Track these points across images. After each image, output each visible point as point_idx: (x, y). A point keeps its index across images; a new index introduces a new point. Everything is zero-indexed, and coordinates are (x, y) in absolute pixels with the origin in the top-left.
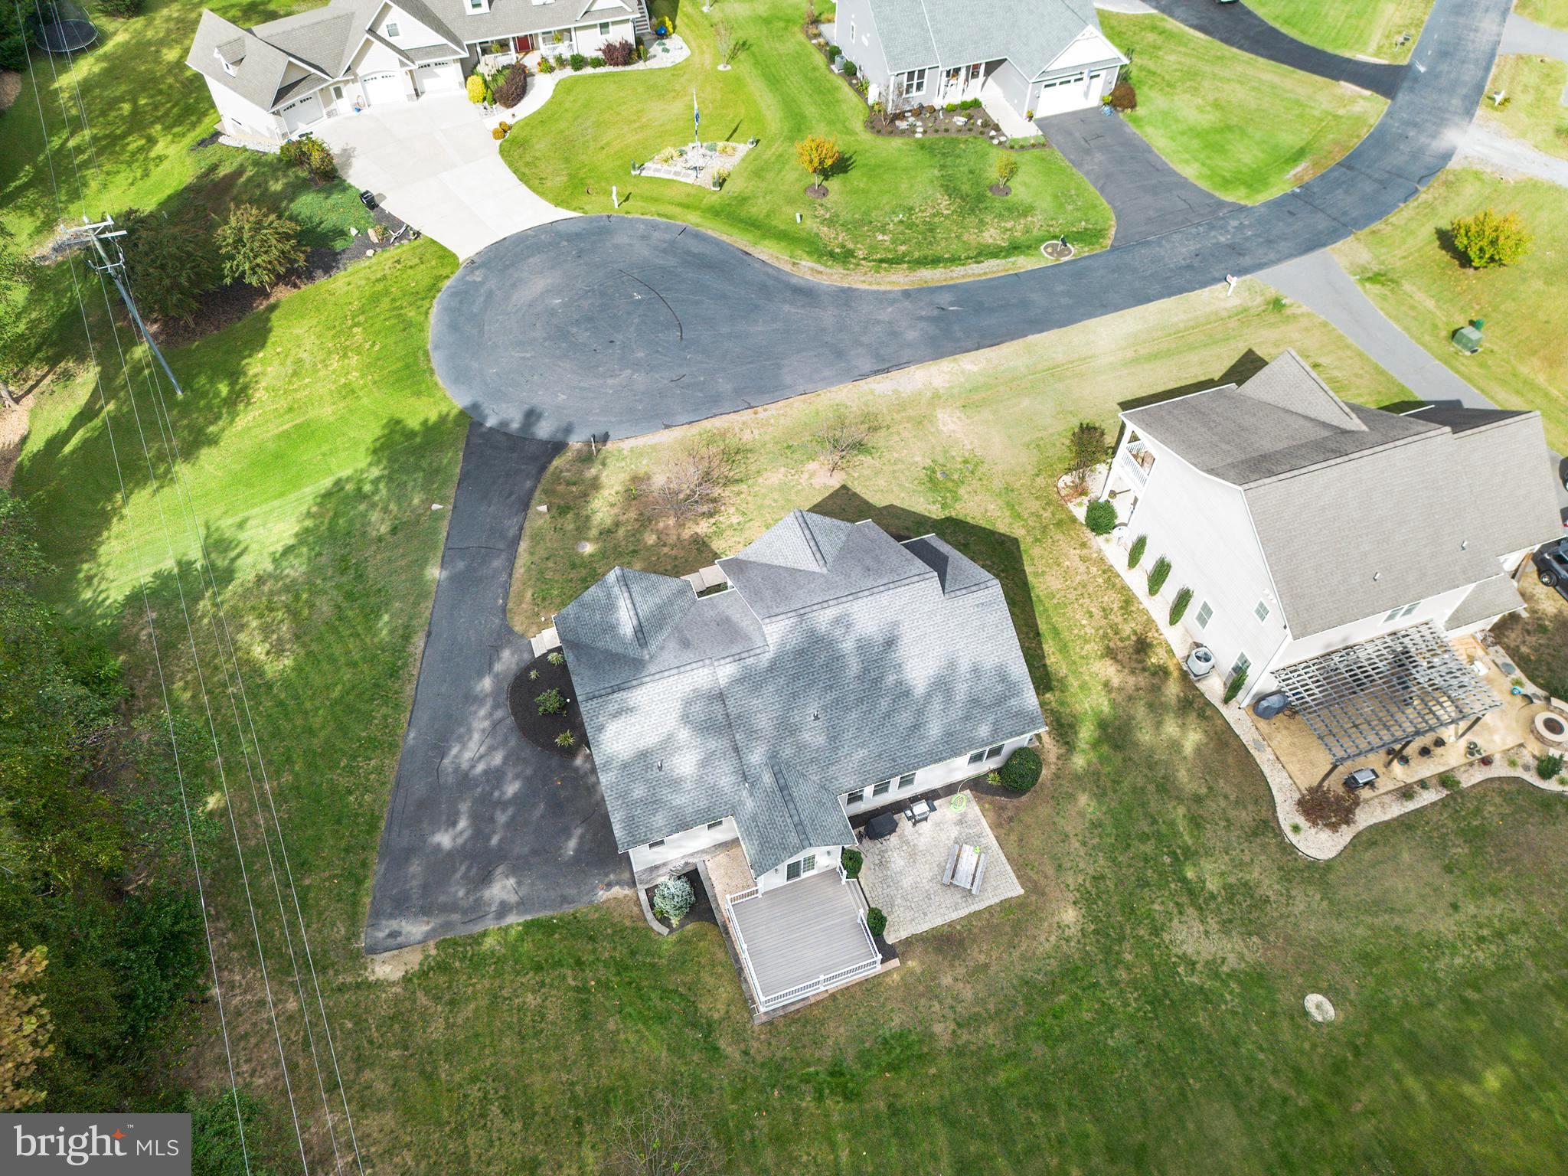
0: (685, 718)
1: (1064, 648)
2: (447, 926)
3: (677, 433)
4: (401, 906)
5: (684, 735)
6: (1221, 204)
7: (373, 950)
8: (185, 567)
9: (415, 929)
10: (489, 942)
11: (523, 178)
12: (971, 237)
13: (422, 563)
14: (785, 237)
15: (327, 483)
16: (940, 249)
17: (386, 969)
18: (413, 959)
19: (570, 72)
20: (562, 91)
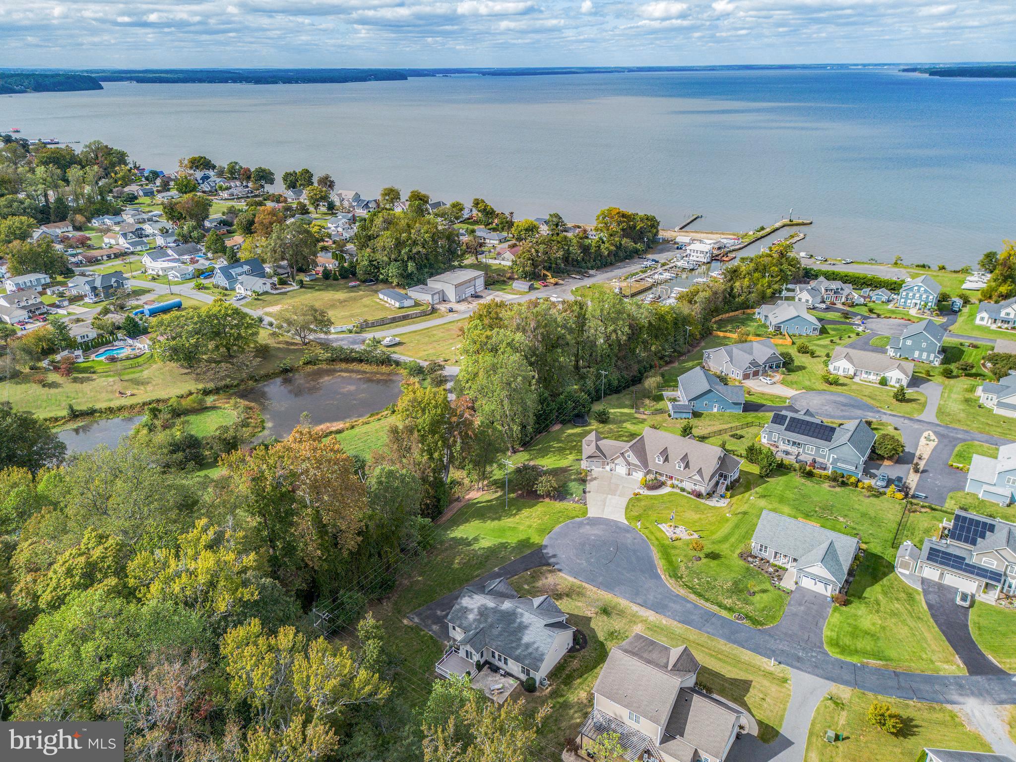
0: (479, 608)
1: (581, 684)
2: (421, 624)
3: (575, 580)
4: (419, 615)
5: (476, 610)
6: (821, 647)
7: (408, 617)
8: (467, 538)
9: (416, 620)
10: (422, 633)
11: (627, 508)
12: (720, 598)
13: (496, 566)
15: (504, 541)
16: (707, 595)
17: (405, 622)
18: (411, 624)
19: (679, 491)
20: (670, 494)
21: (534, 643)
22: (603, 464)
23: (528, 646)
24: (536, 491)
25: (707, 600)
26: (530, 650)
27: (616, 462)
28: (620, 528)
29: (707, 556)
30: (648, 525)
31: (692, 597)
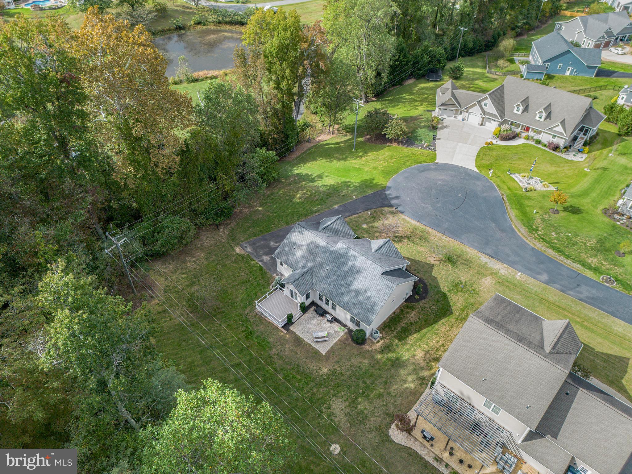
0: (308, 245)
1: (418, 340)
2: (253, 254)
3: (418, 224)
5: (305, 247)
7: (241, 246)
8: (311, 175)
9: (249, 249)
10: (253, 262)
11: (478, 156)
13: (336, 203)
14: (524, 213)
15: (348, 180)
17: (238, 250)
18: (243, 252)
19: (533, 143)
20: (524, 145)
21: (366, 291)
22: (456, 114)
23: (358, 293)
24: (385, 134)
25: (568, 257)
26: (361, 298)
27: (470, 111)
28: (470, 175)
29: (566, 209)
30: (499, 174)
31: (551, 252)
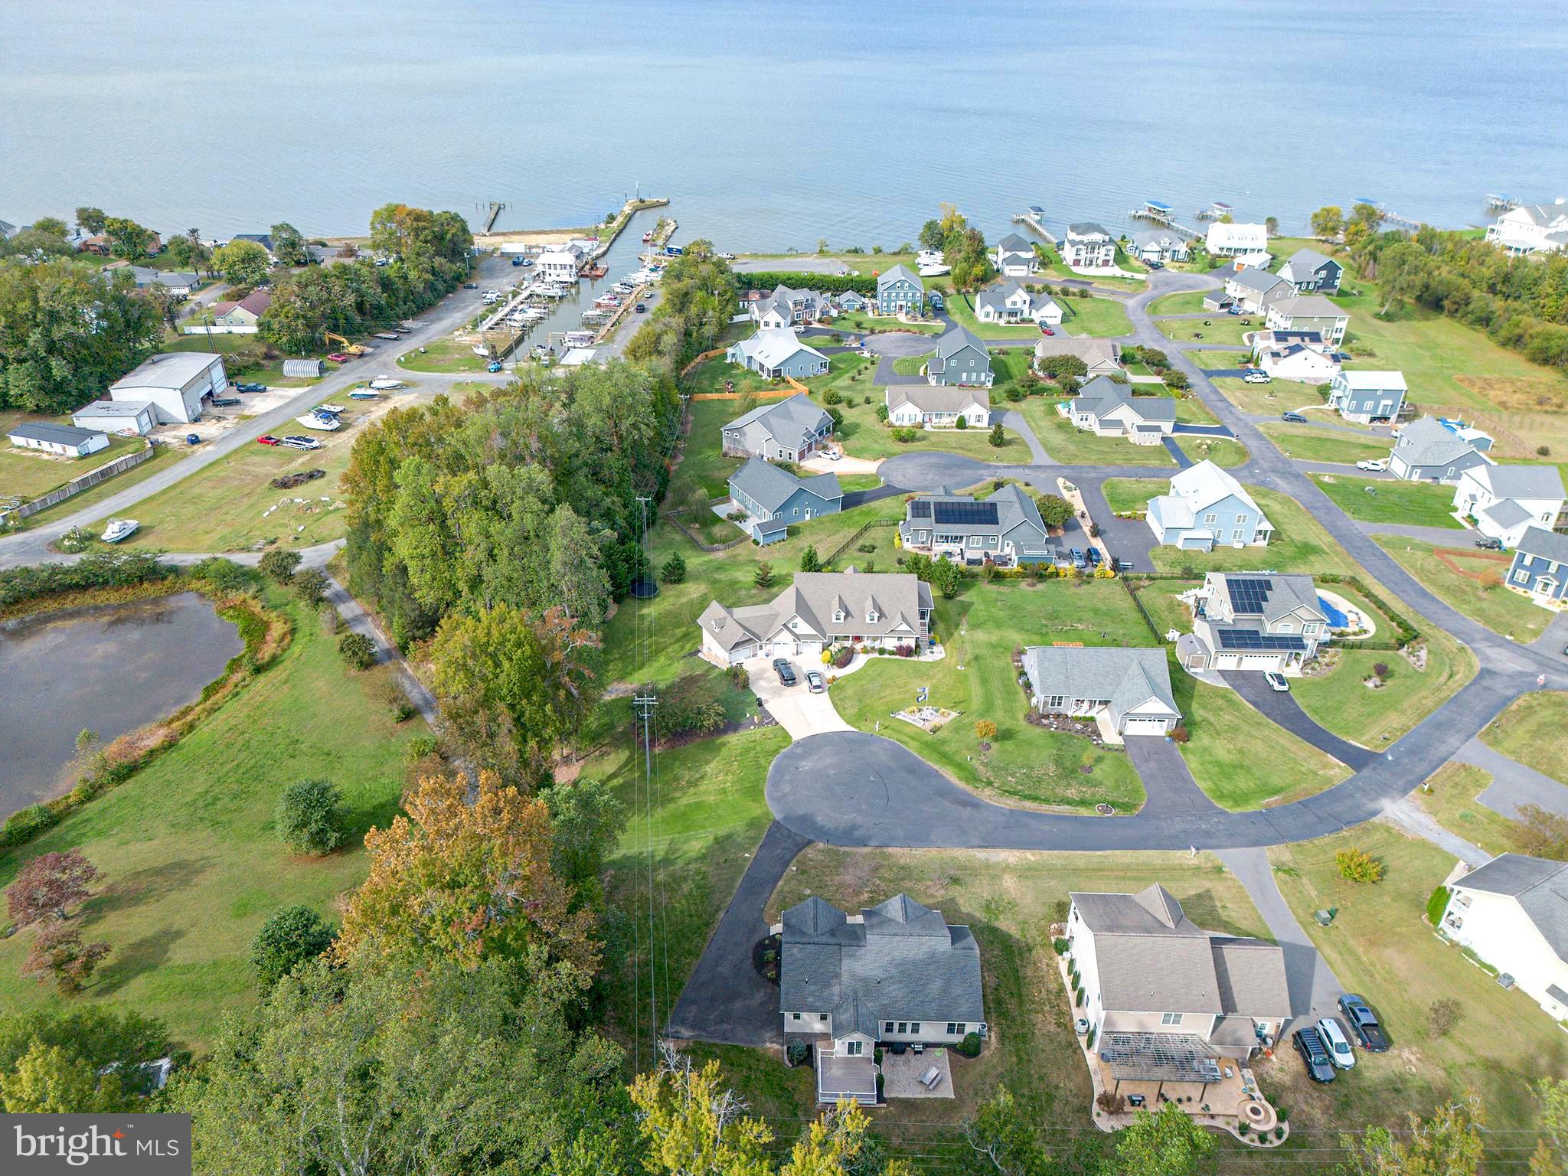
4: (683, 1022)
6: (1213, 807)
9: (686, 1033)
11: (836, 706)
14: (959, 766)
19: (877, 655)
20: (870, 664)
27: (775, 640)
28: (853, 741)
29: (996, 739)
